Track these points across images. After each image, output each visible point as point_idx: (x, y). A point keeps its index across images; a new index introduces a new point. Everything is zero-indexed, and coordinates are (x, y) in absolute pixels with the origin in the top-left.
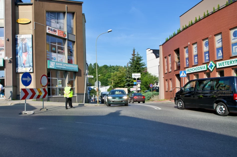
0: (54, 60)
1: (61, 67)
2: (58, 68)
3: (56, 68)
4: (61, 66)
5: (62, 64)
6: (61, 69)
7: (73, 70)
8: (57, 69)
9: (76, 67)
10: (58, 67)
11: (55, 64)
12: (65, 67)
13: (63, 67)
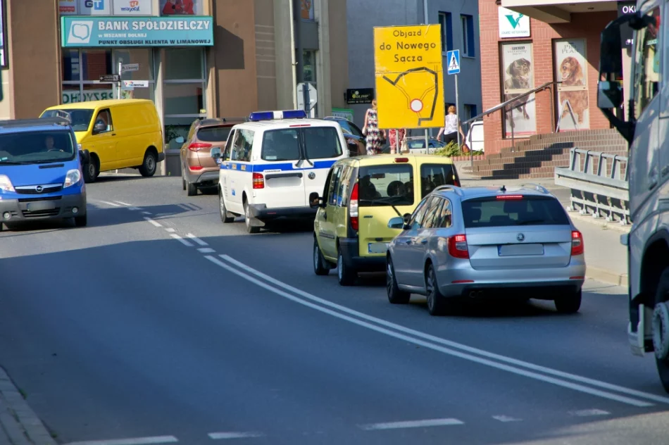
0: (96, 8)
1: (122, 36)
2: (108, 42)
3: (100, 42)
4: (121, 31)
5: (125, 25)
6: (121, 42)
7: (184, 42)
8: (102, 45)
9: (203, 26)
10: (107, 36)
11: (95, 26)
12: (141, 36)
13: (132, 36)
